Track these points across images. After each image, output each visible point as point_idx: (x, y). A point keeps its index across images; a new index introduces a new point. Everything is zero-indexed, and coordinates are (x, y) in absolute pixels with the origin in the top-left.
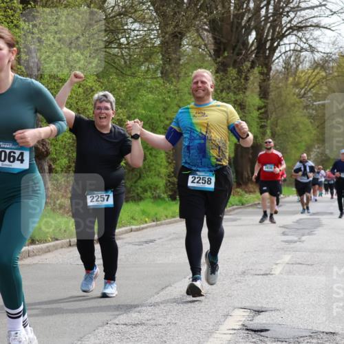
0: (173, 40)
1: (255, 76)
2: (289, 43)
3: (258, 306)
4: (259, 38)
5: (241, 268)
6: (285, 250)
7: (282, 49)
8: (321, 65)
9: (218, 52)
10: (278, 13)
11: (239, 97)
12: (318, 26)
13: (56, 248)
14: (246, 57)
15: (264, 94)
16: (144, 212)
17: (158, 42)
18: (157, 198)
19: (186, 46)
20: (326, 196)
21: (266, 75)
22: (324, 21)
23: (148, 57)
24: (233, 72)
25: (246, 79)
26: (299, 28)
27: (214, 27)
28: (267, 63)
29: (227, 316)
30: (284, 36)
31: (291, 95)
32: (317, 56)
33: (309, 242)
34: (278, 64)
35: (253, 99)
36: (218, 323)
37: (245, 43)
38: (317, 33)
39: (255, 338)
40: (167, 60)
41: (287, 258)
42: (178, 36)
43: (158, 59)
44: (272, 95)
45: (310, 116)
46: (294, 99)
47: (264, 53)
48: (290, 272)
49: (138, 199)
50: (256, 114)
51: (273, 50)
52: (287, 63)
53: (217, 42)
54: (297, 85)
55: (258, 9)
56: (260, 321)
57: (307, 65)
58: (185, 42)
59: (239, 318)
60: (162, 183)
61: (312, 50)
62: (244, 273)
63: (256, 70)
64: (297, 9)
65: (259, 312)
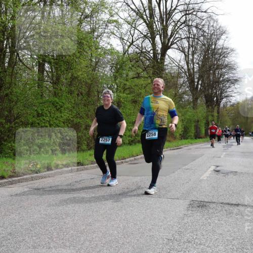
0: (195, 100)
1: (216, 108)
2: (224, 100)
3: (217, 165)
4: (217, 99)
5: (213, 156)
6: (224, 151)
7: (223, 102)
8: (232, 106)
9: (207, 103)
10: (221, 93)
11: (212, 114)
12: (231, 96)
13: (167, 150)
14: (214, 104)
15: (218, 113)
16: (189, 142)
17: (192, 100)
18: (192, 139)
19: (199, 101)
20: (232, 138)
21: (219, 108)
22: (233, 95)
23: (189, 104)
24: (210, 107)
25: (214, 109)
26: (227, 97)
27: (206, 97)
28: (219, 105)
29: (210, 167)
30: (223, 99)
31: (225, 113)
32: (231, 103)
33: (230, 149)
34: (222, 105)
35: (216, 114)
36: (208, 169)
37: (214, 100)
38: (231, 98)
39: (217, 173)
40: (194, 105)
41: (224, 153)
42: (197, 99)
43: (192, 104)
44: (220, 113)
45: (230, 118)
46: (226, 114)
47: (218, 102)
48: (225, 157)
49: (187, 139)
50: (216, 118)
51: (220, 102)
52: (224, 105)
53: (206, 100)
54: (226, 110)
55: (216, 92)
56: (218, 169)
57: (228, 106)
58: (199, 100)
59: (213, 168)
60: (193, 135)
61: (230, 102)
62: (214, 157)
63: (216, 107)
64: (226, 92)
65: (218, 166)
